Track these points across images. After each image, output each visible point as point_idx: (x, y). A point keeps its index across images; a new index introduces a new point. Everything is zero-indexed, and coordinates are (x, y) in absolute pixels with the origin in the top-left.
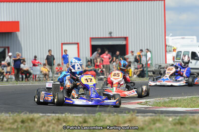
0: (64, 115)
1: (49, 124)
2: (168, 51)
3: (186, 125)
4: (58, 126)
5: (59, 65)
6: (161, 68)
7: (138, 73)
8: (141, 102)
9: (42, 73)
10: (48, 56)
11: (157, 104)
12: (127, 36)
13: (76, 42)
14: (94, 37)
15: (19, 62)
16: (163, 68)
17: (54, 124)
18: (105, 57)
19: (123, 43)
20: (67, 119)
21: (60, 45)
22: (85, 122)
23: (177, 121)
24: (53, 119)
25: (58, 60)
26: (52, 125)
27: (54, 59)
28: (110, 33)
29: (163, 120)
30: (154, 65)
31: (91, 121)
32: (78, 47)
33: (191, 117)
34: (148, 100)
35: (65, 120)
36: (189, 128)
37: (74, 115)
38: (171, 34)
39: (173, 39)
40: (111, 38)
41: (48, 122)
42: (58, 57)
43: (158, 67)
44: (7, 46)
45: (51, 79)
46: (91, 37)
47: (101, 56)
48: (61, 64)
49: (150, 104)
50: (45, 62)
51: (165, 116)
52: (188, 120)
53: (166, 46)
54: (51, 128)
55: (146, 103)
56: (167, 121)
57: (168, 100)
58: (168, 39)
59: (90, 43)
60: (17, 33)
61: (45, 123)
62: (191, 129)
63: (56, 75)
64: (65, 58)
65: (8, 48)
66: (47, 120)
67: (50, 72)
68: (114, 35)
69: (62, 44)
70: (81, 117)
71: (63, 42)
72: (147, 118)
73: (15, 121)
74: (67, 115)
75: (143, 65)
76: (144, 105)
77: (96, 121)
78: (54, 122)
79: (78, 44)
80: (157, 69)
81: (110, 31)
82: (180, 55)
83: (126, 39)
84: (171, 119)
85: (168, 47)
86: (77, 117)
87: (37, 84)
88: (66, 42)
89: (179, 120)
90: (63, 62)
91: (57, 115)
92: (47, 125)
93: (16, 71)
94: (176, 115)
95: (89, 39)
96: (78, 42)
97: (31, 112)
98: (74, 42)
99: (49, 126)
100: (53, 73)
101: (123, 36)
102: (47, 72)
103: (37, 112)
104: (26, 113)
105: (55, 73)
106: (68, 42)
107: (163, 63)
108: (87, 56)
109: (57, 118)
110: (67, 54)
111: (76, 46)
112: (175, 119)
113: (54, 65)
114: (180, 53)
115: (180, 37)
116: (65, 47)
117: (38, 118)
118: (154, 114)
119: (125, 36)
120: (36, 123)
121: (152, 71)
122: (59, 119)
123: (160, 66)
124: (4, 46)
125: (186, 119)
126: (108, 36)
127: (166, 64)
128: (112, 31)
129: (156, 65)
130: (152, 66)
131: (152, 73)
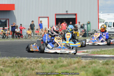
0: (40, 59)
1: (31, 64)
2: (100, 22)
3: (110, 65)
4: (36, 65)
5: (37, 29)
7: (83, 34)
8: (84, 52)
9: (28, 34)
10: (31, 24)
11: (93, 53)
12: (77, 13)
13: (47, 16)
14: (57, 13)
15: (14, 28)
17: (34, 64)
18: (64, 25)
19: (74, 17)
20: (41, 61)
21: (38, 18)
22: (52, 63)
23: (105, 63)
24: (33, 61)
25: (37, 27)
26: (33, 65)
27: (34, 26)
28: (67, 11)
29: (97, 62)
30: (92, 30)
31: (55, 62)
32: (48, 19)
33: (113, 60)
34: (88, 50)
35: (41, 62)
36: (111, 67)
37: (46, 59)
38: (102, 12)
39: (103, 15)
40: (67, 14)
41: (31, 62)
42: (37, 25)
44: (7, 18)
45: (33, 37)
46: (56, 13)
47: (61, 24)
48: (38, 29)
49: (89, 52)
50: (29, 28)
51: (98, 60)
52: (111, 62)
53: (99, 19)
54: (32, 66)
56: (99, 62)
57: (99, 50)
58: (100, 15)
59: (55, 17)
60: (13, 11)
61: (29, 63)
62: (113, 67)
63: (35, 36)
64: (41, 26)
65: (8, 19)
66: (30, 61)
67: (32, 34)
68: (69, 13)
69: (39, 17)
70: (49, 60)
71: (40, 16)
72: (87, 61)
73: (12, 62)
74: (42, 59)
75: (85, 30)
76: (86, 53)
77: (58, 62)
78: (34, 62)
79: (48, 17)
81: (66, 10)
82: (107, 24)
83: (76, 15)
84: (101, 62)
86: (48, 60)
87: (24, 40)
88: (41, 16)
89: (106, 62)
90: (40, 28)
91: (36, 58)
92: (30, 64)
93: (12, 33)
94: (104, 59)
95: (55, 15)
96: (48, 16)
97: (21, 57)
98: (46, 16)
99: (31, 65)
100: (34, 34)
101: (74, 13)
102: (30, 34)
103: (25, 57)
104: (18, 57)
105: (35, 34)
106: (43, 16)
107: (97, 29)
108: (53, 24)
109: (36, 60)
110: (42, 23)
112: (104, 61)
113: (34, 29)
114: (107, 23)
115: (107, 14)
116: (41, 19)
117: (25, 60)
118: (91, 59)
119: (75, 13)
120: (24, 63)
122: (37, 61)
123: (95, 30)
124: (6, 18)
125: (110, 61)
126: (65, 13)
128: (68, 10)
129: (93, 30)
130: (91, 30)
131: (90, 34)
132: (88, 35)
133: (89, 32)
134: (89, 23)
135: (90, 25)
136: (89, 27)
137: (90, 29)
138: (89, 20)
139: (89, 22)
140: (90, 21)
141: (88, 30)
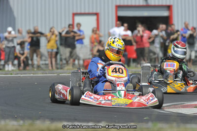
12: (171, 4)
13: (95, 11)
14: (122, 4)
19: (165, 13)
32: (98, 20)
40: (148, 7)
46: (118, 4)
59: (116, 13)
69: (74, 15)
71: (75, 12)
79: (97, 14)
83: (169, 8)
88: (79, 12)
95: (114, 7)
96: (98, 11)
98: (91, 11)
101: (164, 4)
106: (83, 12)
111: (95, 18)
116: (78, 19)
119: (168, 4)
126: (142, 3)
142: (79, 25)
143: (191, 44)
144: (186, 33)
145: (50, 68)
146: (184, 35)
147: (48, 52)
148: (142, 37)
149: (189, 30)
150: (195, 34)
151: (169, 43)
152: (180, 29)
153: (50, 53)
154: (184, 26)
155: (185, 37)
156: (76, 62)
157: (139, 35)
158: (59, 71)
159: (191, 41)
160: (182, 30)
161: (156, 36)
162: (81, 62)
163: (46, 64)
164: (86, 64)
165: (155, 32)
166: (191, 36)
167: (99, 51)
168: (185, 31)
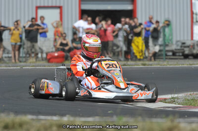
2: (195, 20)
6: (185, 47)
13: (58, 5)
16: (188, 47)
19: (129, 7)
21: (35, 9)
30: (174, 43)
32: (61, 13)
43: (180, 44)
55: (173, 101)
58: (195, 4)
59: (80, 7)
69: (37, 8)
71: (38, 5)
76: (169, 103)
79: (60, 8)
80: (179, 48)
83: (133, 1)
85: (194, 16)
88: (42, 5)
96: (62, 5)
98: (54, 5)
106: (46, 5)
107: (188, 40)
111: (58, 11)
116: (41, 12)
121: (172, 51)
123: (184, 43)
127: (192, 42)
129: (177, 42)
130: (172, 44)
131: (171, 54)
132: (166, 55)
133: (167, 48)
134: (167, 22)
135: (171, 30)
136: (167, 35)
137: (171, 40)
138: (167, 16)
139: (169, 21)
140: (170, 19)
141: (165, 42)
142: (42, 18)
143: (156, 38)
144: (149, 26)
145: (13, 61)
146: (148, 29)
147: (12, 45)
148: (105, 30)
149: (153, 24)
150: (159, 28)
151: (132, 37)
152: (143, 23)
153: (13, 46)
154: (148, 20)
155: (148, 31)
156: (40, 55)
157: (102, 29)
158: (22, 64)
159: (155, 35)
160: (146, 23)
161: (120, 29)
162: (44, 55)
163: (9, 57)
164: (48, 57)
165: (119, 25)
166: (155, 30)
167: (62, 44)
168: (149, 24)
